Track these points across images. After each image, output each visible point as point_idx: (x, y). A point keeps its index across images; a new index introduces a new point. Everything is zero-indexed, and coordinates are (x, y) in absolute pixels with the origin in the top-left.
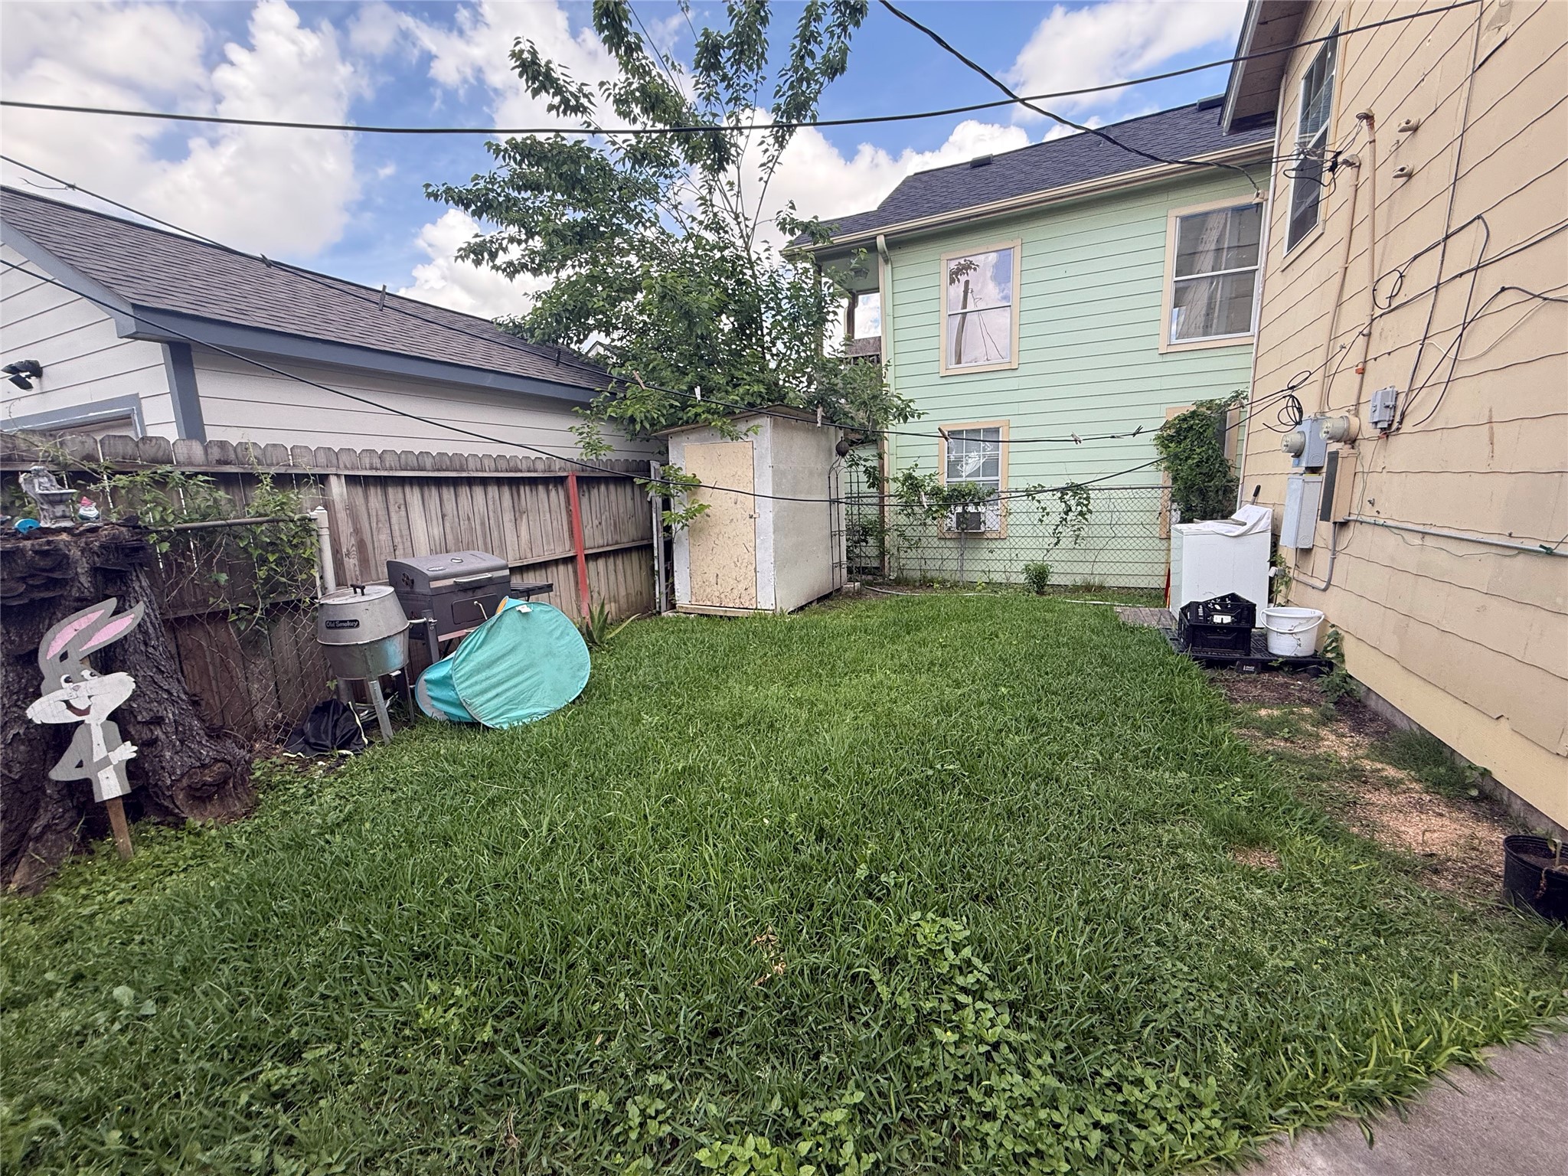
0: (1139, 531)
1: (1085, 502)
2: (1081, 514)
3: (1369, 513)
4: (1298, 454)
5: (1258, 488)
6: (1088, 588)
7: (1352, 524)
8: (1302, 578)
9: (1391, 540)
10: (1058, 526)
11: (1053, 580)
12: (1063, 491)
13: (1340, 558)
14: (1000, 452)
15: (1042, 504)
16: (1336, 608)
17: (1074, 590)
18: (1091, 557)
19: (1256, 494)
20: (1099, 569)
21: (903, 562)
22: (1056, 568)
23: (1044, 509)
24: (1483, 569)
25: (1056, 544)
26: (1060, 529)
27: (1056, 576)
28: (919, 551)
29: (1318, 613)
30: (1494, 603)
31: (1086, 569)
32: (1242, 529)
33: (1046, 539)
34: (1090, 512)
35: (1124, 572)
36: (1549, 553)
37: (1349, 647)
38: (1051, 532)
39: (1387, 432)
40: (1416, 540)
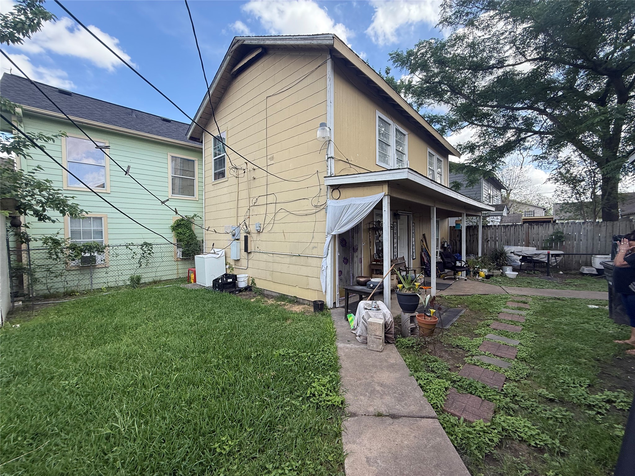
0: (170, 259)
1: (151, 249)
2: (149, 254)
3: (257, 250)
4: (234, 235)
5: (214, 244)
6: (155, 282)
7: (253, 253)
8: (237, 267)
9: (265, 256)
10: (140, 259)
11: (142, 281)
12: (142, 246)
13: (250, 261)
14: (103, 228)
15: (133, 251)
16: (250, 273)
17: (150, 283)
18: (154, 270)
19: (213, 245)
20: (158, 274)
21: (50, 285)
22: (144, 276)
23: (134, 253)
24: (288, 260)
25: (140, 267)
26: (141, 261)
27: (143, 279)
28: (63, 278)
29: (247, 275)
30: (291, 265)
31: (153, 275)
32: (219, 256)
33: (135, 265)
34: (153, 253)
35: (163, 274)
36: (299, 256)
37: (256, 281)
38: (137, 262)
39: (259, 232)
40: (272, 255)
